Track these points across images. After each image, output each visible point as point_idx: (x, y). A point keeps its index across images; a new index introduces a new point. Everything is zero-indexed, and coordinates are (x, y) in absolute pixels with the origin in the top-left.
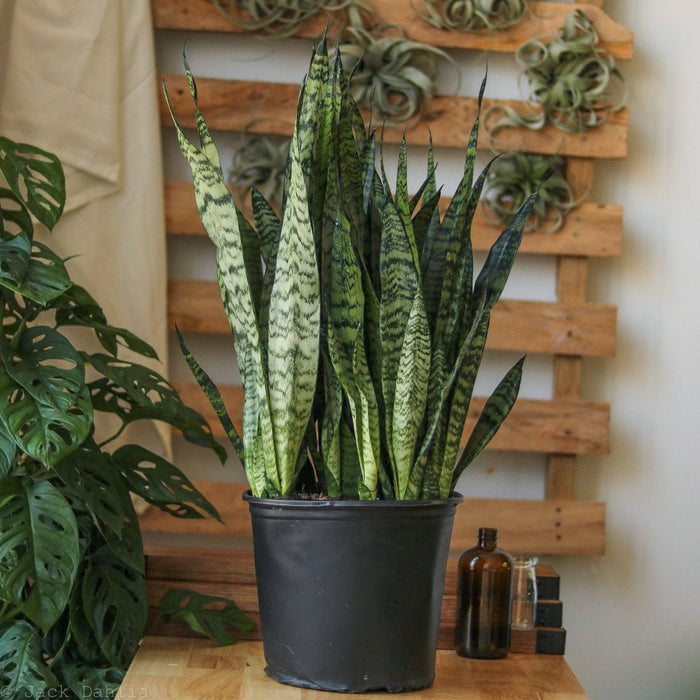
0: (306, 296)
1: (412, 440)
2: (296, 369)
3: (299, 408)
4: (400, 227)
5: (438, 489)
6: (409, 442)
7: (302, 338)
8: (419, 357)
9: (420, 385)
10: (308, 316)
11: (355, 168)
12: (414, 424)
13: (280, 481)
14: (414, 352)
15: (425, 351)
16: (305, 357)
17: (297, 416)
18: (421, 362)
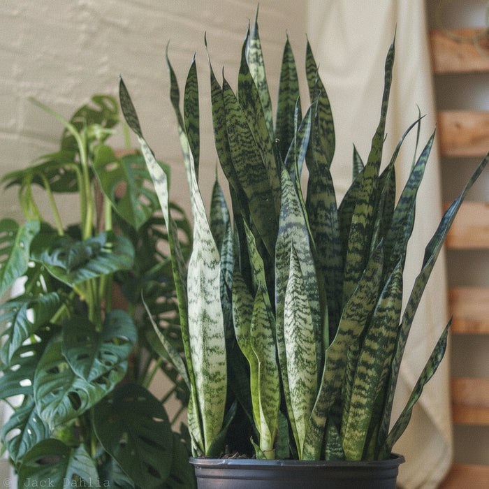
0: (208, 262)
1: (304, 401)
2: (205, 332)
3: (212, 371)
4: (294, 192)
5: (342, 451)
6: (300, 403)
7: (208, 303)
8: (300, 317)
9: (304, 345)
10: (211, 281)
11: (247, 138)
12: (304, 384)
13: (203, 441)
14: (295, 312)
15: (304, 310)
16: (212, 321)
17: (210, 378)
18: (302, 322)
